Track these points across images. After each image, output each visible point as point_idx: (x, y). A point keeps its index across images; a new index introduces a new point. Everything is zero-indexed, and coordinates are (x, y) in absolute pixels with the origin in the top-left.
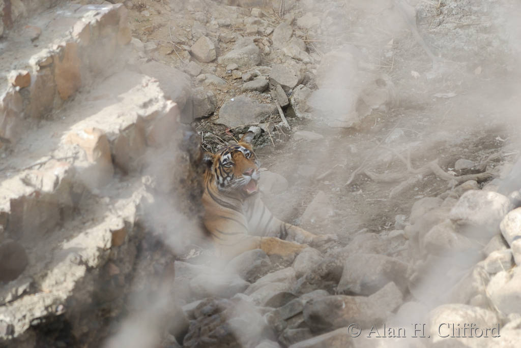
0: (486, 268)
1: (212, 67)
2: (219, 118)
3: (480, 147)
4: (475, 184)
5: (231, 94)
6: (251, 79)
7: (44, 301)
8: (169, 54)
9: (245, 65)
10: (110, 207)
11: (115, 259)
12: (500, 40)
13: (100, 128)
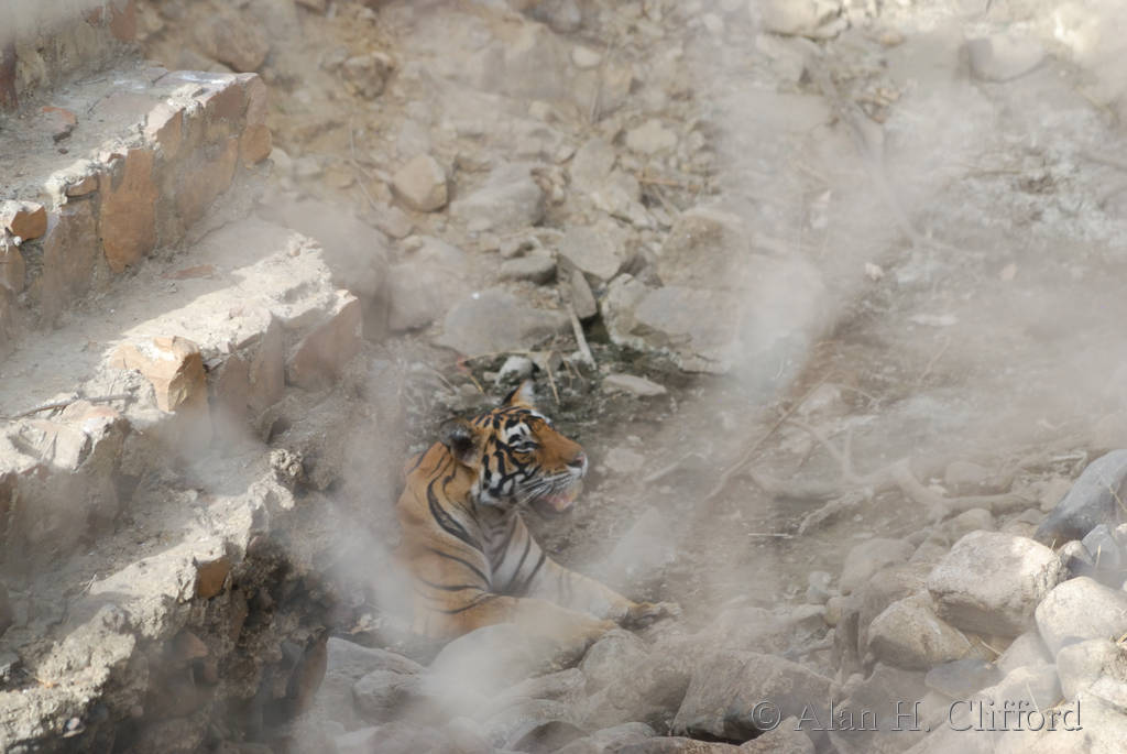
1: (436, 221)
2: (443, 333)
4: (985, 517)
5: (474, 284)
6: (519, 254)
7: (39, 704)
8: (346, 188)
9: (509, 223)
10: (199, 511)
11: (200, 624)
12: (1061, 210)
13: (189, 338)
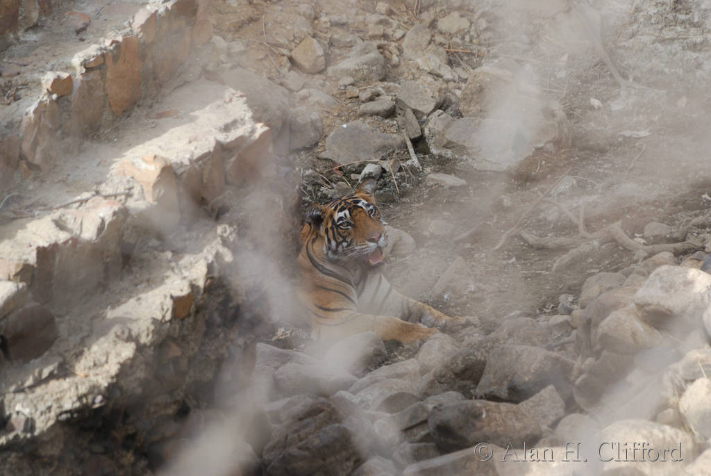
0: (681, 372)
1: (318, 79)
2: (325, 150)
3: (680, 207)
4: (670, 257)
5: (343, 118)
6: (371, 99)
7: (77, 388)
8: (261, 60)
10: (173, 264)
11: (176, 336)
13: (164, 156)
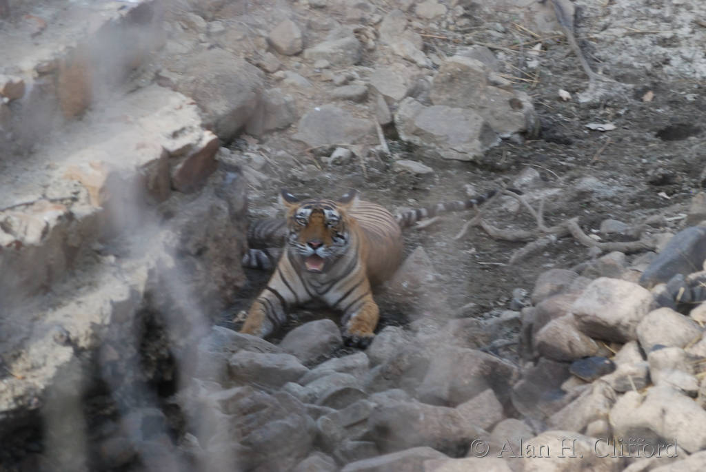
0: (613, 384)
1: (295, 61)
2: (297, 132)
3: (637, 204)
4: (622, 257)
5: (317, 101)
6: (345, 83)
8: (240, 40)
9: (340, 63)
10: (115, 269)
11: (114, 340)
12: (683, 58)
13: (112, 162)
